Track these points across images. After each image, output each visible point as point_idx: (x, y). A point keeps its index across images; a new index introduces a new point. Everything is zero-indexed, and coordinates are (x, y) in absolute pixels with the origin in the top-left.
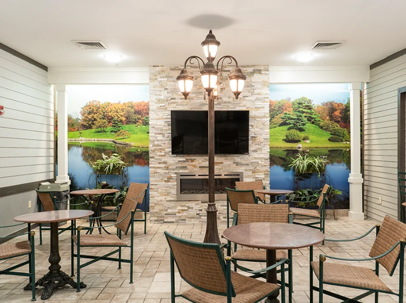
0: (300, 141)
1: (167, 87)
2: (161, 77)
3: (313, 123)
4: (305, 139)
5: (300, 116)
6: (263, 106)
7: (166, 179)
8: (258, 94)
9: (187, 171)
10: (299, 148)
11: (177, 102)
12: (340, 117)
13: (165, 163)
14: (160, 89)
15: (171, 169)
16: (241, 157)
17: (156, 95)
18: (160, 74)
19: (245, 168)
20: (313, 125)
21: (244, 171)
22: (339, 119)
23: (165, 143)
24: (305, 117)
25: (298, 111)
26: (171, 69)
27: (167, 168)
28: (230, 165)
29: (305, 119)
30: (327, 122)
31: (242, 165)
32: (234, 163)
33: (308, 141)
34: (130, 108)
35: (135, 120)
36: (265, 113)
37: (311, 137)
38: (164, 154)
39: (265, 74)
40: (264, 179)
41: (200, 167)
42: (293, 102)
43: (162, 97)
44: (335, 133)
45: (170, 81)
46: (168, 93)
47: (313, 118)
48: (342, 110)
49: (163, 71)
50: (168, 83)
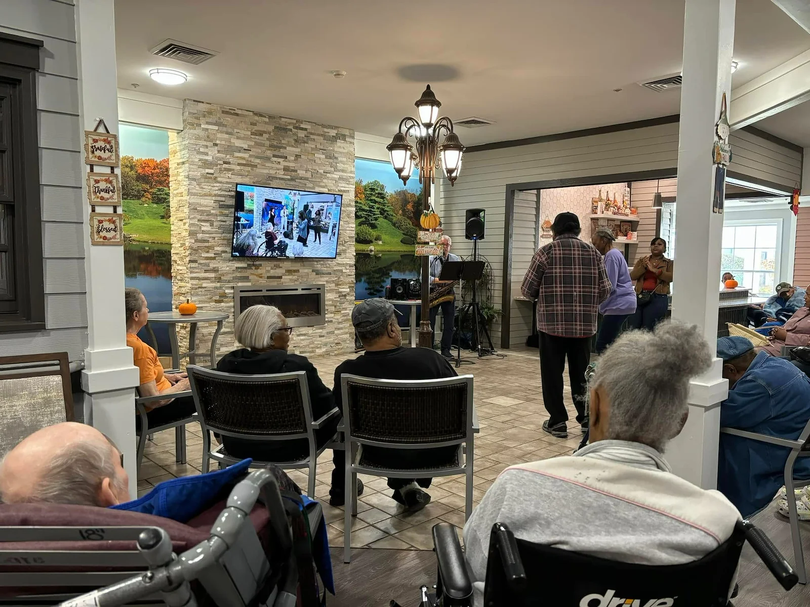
0: (372, 242)
1: (218, 142)
2: (208, 123)
3: (386, 218)
4: (378, 238)
5: (372, 207)
6: (347, 189)
7: (217, 298)
8: (343, 171)
9: (249, 284)
10: (371, 251)
11: (233, 170)
12: (412, 212)
13: (215, 270)
14: (205, 143)
15: (225, 281)
16: (322, 263)
17: (199, 153)
18: (204, 116)
19: (326, 279)
20: (386, 221)
21: (325, 283)
22: (412, 215)
23: (214, 238)
24: (378, 208)
25: (371, 200)
26: (223, 112)
27: (219, 279)
28: (308, 274)
29: (377, 212)
30: (400, 217)
31: (323, 274)
32: (313, 271)
33: (380, 243)
34: (128, 170)
35: (138, 191)
36: (350, 200)
37: (384, 237)
38: (213, 255)
39: (351, 143)
40: (348, 294)
41: (268, 277)
42: (365, 186)
43: (209, 158)
44: (407, 232)
45: (222, 132)
46: (219, 152)
47: (386, 210)
48: (415, 203)
49: (210, 113)
50: (219, 135)
